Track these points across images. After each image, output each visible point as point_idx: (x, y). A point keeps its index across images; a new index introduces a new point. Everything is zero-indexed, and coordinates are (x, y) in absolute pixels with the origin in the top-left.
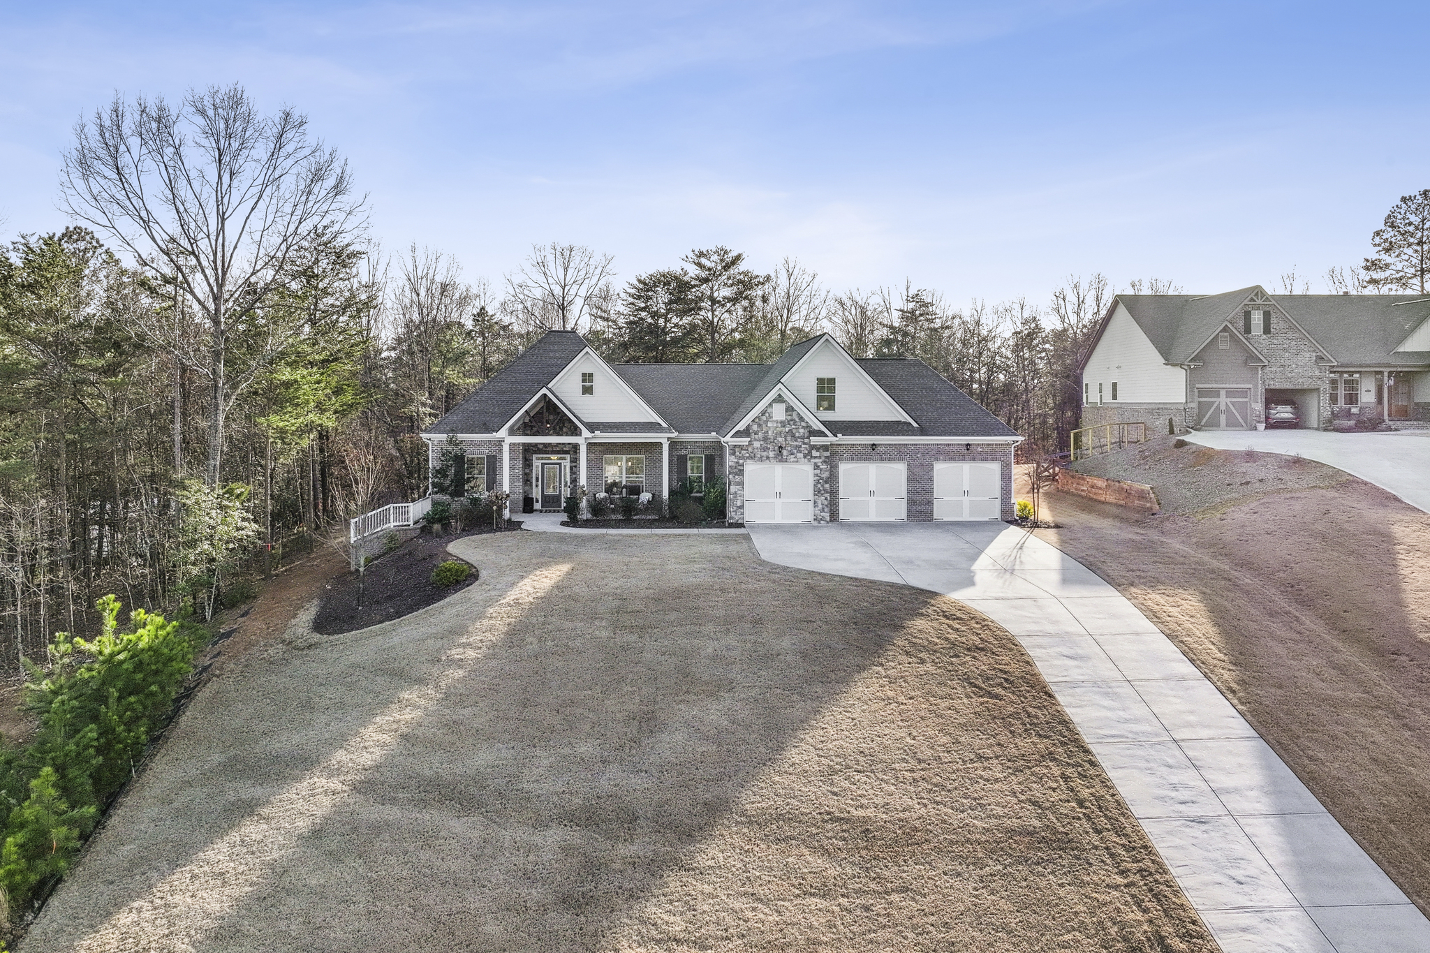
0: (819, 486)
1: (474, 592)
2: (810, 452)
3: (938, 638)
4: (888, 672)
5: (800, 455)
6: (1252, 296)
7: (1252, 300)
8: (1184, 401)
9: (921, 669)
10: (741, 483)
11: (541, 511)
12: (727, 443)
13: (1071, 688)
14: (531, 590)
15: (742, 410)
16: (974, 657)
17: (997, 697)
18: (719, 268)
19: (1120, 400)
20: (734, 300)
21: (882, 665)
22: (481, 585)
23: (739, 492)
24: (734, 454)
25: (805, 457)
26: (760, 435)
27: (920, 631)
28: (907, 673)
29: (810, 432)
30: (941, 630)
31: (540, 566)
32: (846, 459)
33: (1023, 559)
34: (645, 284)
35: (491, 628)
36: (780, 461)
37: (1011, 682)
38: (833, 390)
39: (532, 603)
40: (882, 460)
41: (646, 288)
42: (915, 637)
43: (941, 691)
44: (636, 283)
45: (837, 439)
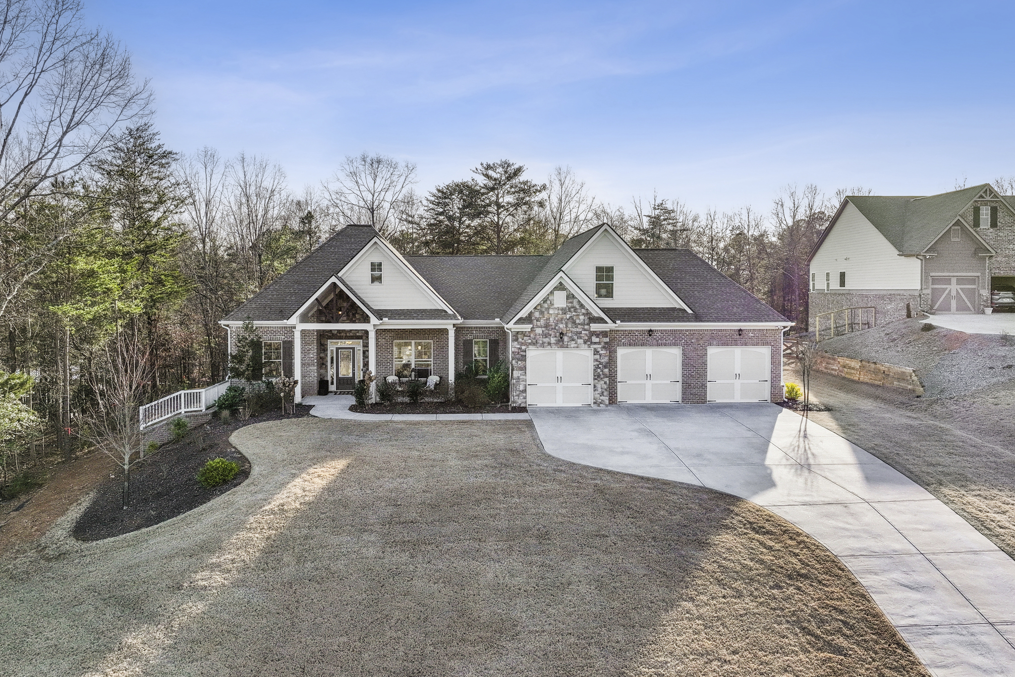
0: (599, 370)
1: (239, 495)
2: (590, 338)
3: (752, 560)
4: (701, 611)
5: (580, 341)
6: (981, 193)
7: (981, 196)
8: (919, 288)
9: (740, 606)
10: (524, 369)
11: (336, 393)
12: (510, 329)
13: (925, 635)
14: (300, 492)
15: (525, 298)
16: (799, 588)
17: (839, 650)
18: (503, 178)
19: (847, 287)
20: (517, 205)
21: (692, 599)
22: (248, 485)
23: (521, 377)
24: (517, 340)
25: (585, 343)
26: (542, 322)
27: (729, 549)
28: (723, 613)
29: (589, 318)
30: (752, 549)
31: (316, 461)
32: (624, 345)
33: (814, 451)
34: (442, 192)
35: (247, 544)
36: (562, 347)
37: (852, 628)
38: (611, 278)
39: (297, 510)
40: (658, 345)
41: (444, 196)
42: (724, 559)
43: (771, 641)
44: (435, 191)
45: (617, 325)
